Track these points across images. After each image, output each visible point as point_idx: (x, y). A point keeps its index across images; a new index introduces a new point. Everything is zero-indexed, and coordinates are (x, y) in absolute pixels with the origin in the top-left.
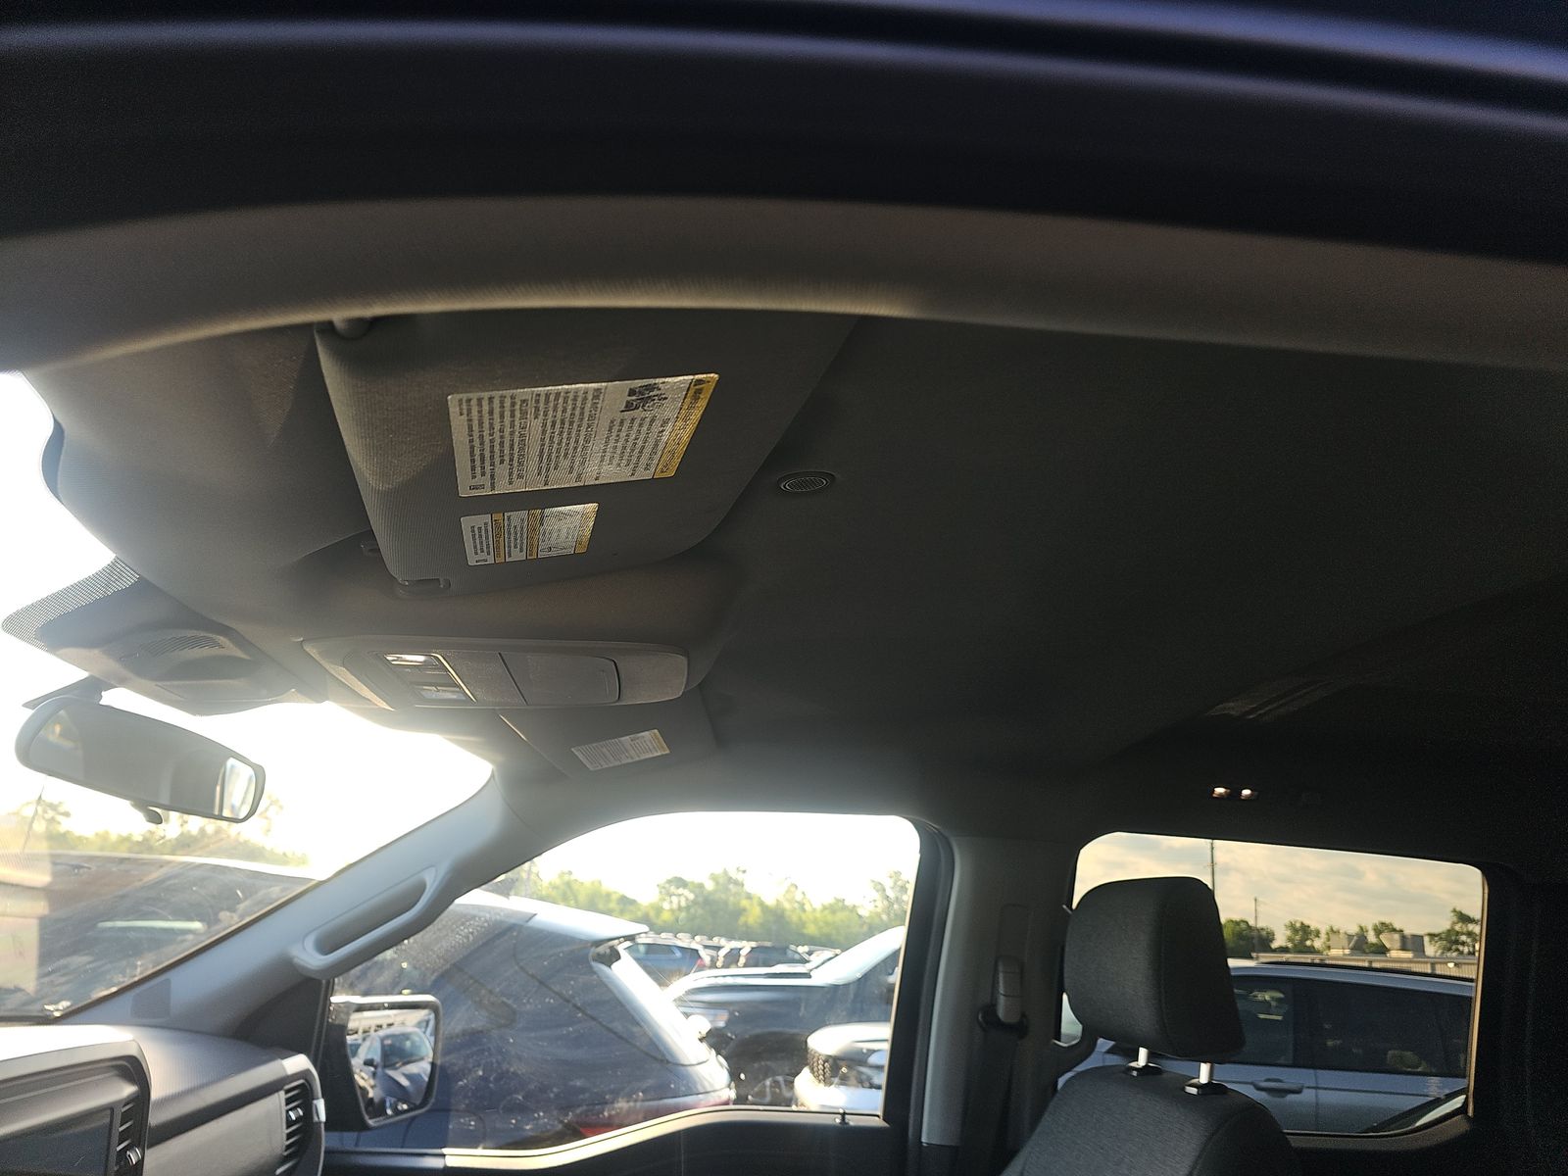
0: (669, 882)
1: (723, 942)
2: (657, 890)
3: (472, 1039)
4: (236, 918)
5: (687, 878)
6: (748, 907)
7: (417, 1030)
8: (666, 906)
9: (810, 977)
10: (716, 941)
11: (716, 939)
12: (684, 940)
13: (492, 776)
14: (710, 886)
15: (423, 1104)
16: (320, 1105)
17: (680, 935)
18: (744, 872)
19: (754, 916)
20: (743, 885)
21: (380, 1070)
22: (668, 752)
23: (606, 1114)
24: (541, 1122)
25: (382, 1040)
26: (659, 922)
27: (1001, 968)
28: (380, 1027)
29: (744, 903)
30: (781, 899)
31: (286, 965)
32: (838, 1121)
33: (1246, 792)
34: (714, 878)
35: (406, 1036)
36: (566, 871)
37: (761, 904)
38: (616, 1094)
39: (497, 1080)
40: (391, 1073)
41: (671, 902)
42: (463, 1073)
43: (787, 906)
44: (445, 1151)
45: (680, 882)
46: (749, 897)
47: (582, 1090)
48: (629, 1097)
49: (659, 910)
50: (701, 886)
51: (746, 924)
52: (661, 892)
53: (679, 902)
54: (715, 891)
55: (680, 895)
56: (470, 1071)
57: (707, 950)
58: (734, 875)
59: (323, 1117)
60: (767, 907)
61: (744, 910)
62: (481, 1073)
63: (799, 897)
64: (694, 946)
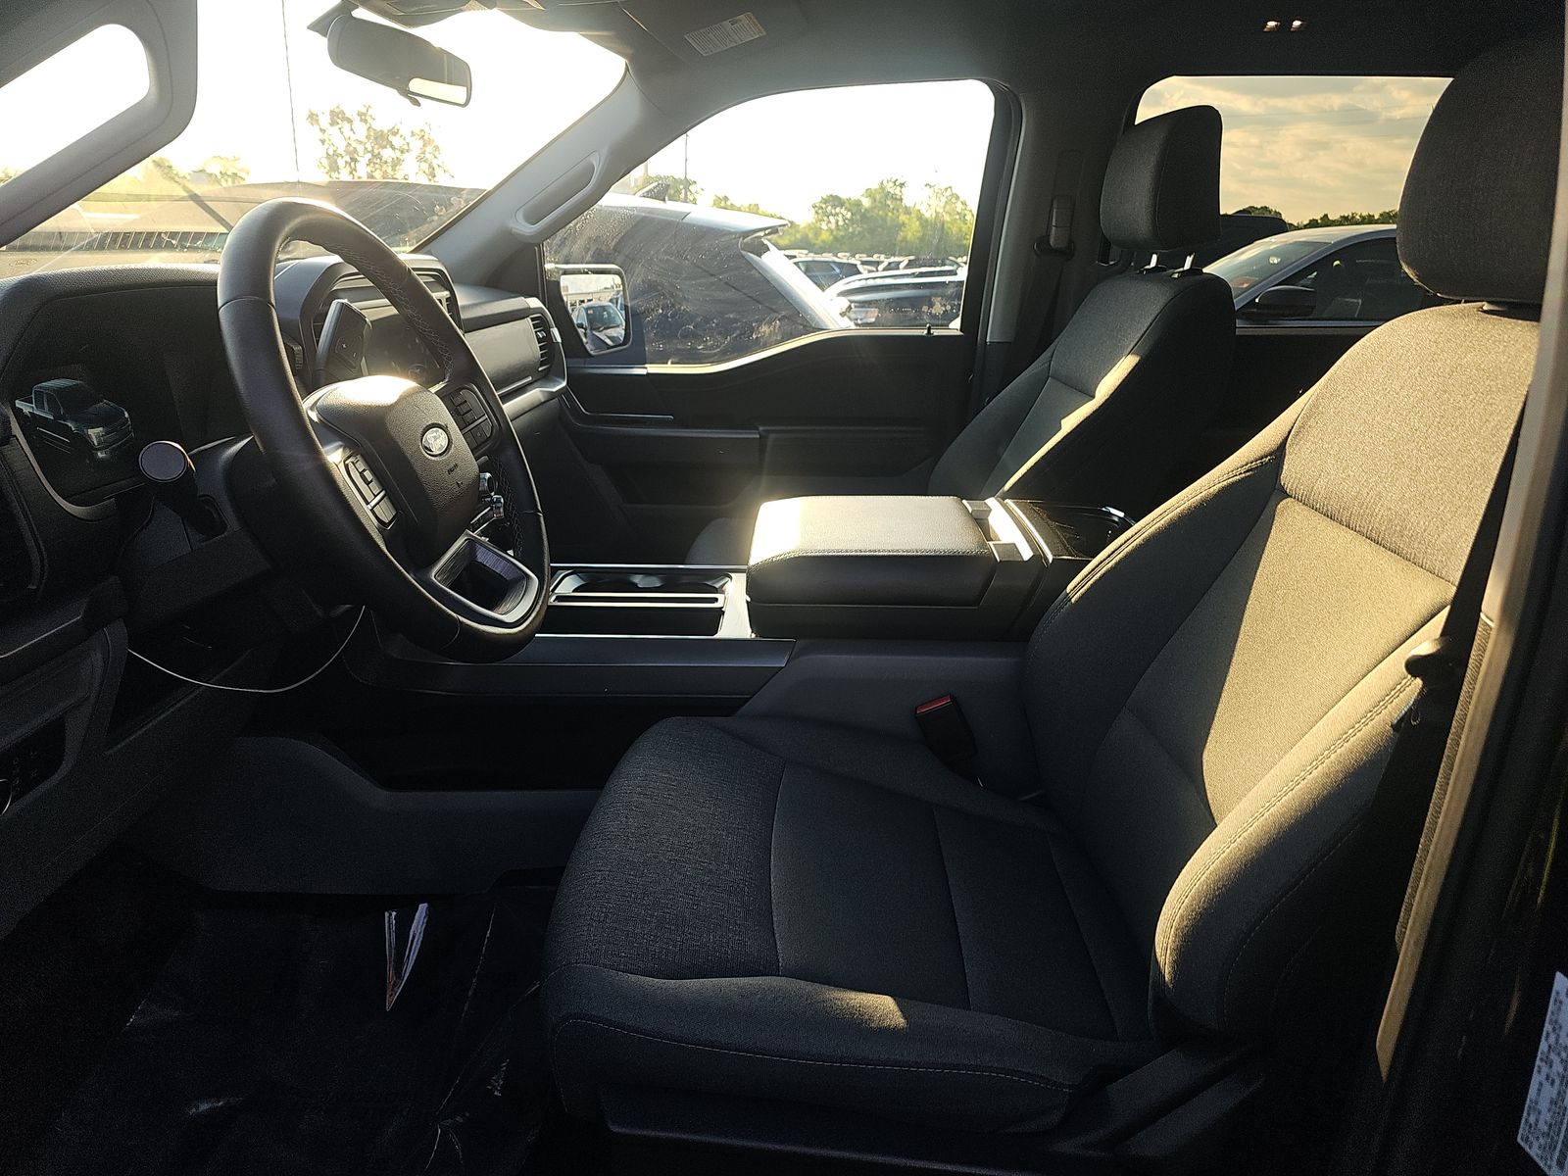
0: (825, 201)
1: (882, 257)
2: (813, 211)
3: (651, 287)
4: (463, 204)
5: (844, 196)
6: (907, 221)
7: (610, 304)
8: (824, 226)
9: (956, 274)
10: (875, 258)
11: (875, 256)
12: (843, 258)
13: (627, 69)
14: (866, 203)
15: (624, 343)
16: (555, 331)
17: (839, 255)
18: (902, 185)
19: (912, 231)
20: (901, 200)
21: (588, 331)
22: (765, 33)
23: (754, 337)
24: (709, 344)
25: (587, 309)
26: (818, 242)
27: (1055, 206)
28: (583, 301)
29: (903, 218)
30: (940, 210)
31: (508, 236)
32: (926, 332)
33: (1297, 23)
34: (869, 193)
35: (604, 308)
36: (721, 196)
37: (920, 217)
38: (760, 322)
39: (673, 316)
40: (597, 334)
41: (829, 222)
42: (648, 311)
43: (947, 218)
44: (646, 366)
45: (835, 201)
46: (907, 211)
47: (735, 321)
48: (770, 323)
49: (818, 231)
50: (858, 204)
51: (905, 240)
52: (817, 212)
53: (837, 222)
54: (872, 208)
55: (837, 214)
56: (653, 310)
57: (865, 267)
58: (890, 188)
59: (559, 340)
60: (927, 221)
61: (903, 224)
62: (661, 311)
63: (959, 207)
64: (852, 261)
